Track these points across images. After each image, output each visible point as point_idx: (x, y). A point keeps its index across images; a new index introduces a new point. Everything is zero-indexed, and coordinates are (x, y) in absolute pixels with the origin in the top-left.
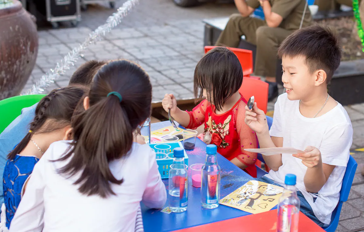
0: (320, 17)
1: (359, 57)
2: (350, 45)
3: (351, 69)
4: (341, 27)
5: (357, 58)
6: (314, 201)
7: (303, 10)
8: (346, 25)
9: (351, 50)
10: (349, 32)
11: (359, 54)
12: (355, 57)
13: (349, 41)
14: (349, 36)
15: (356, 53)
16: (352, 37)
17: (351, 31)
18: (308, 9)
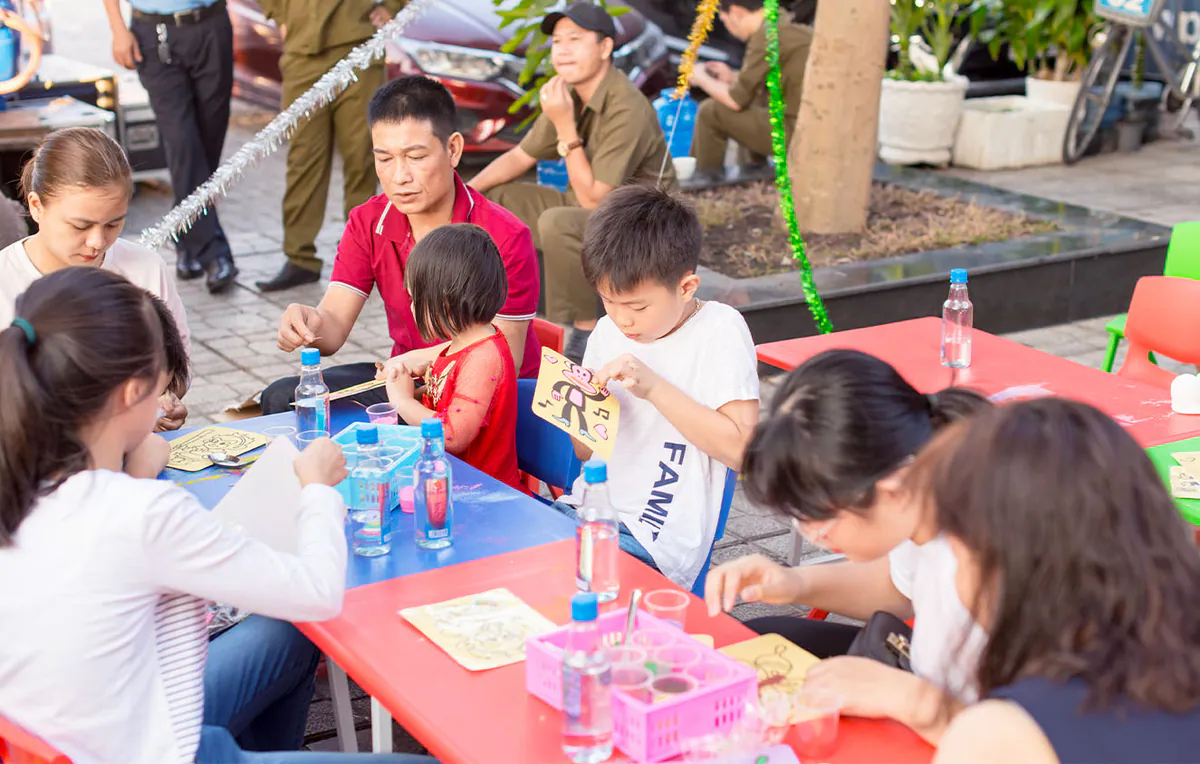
0: (701, 183)
1: (786, 266)
2: (767, 242)
3: (769, 293)
4: (750, 203)
5: (783, 270)
6: (655, 539)
7: (659, 170)
8: (762, 199)
9: (768, 252)
10: (767, 215)
11: (786, 261)
12: (777, 266)
13: (765, 234)
14: (767, 223)
15: (781, 260)
16: (773, 224)
17: (771, 212)
18: (669, 165)
